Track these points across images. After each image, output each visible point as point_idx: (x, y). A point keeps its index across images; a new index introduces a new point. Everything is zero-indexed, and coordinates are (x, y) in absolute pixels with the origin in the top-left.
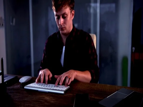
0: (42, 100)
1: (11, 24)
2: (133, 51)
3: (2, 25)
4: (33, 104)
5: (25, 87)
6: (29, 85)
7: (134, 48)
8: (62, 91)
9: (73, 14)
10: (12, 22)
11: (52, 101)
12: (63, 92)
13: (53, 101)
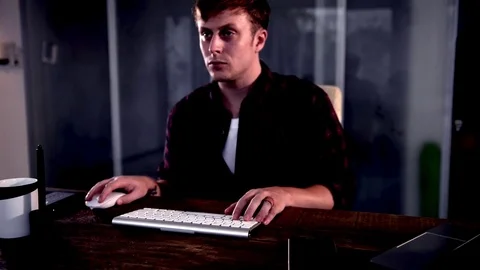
0: (179, 252)
1: (45, 59)
2: (458, 129)
3: (16, 62)
4: (148, 264)
5: (114, 221)
6: (126, 215)
7: (459, 122)
8: (240, 229)
9: (260, 39)
10: (49, 55)
11: (213, 257)
12: (246, 234)
13: (216, 255)
